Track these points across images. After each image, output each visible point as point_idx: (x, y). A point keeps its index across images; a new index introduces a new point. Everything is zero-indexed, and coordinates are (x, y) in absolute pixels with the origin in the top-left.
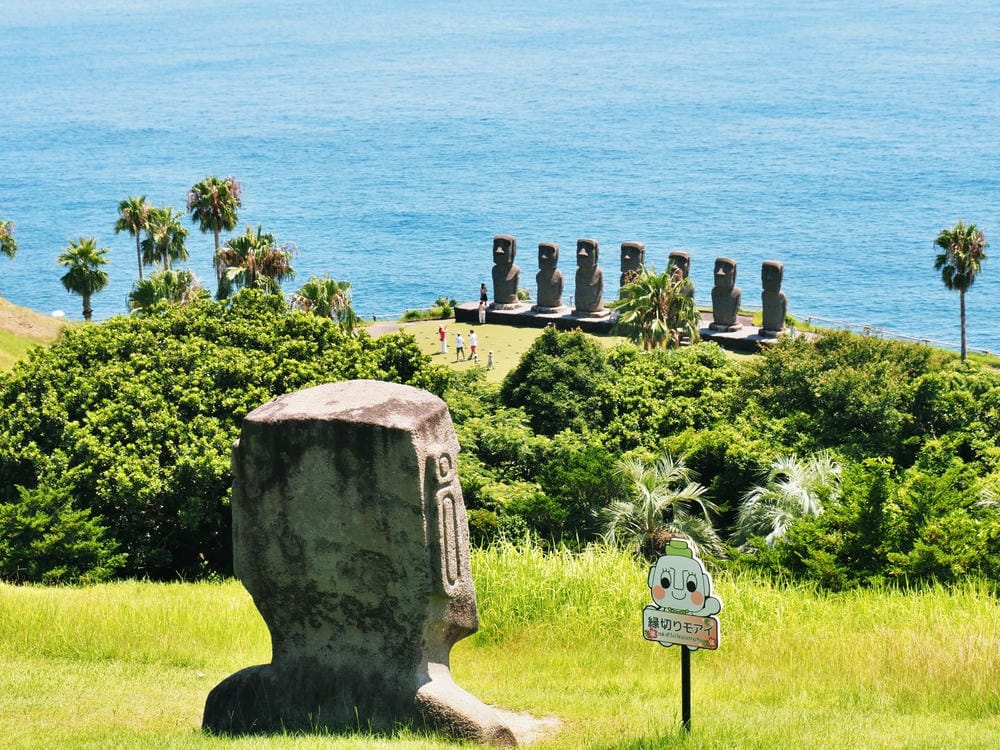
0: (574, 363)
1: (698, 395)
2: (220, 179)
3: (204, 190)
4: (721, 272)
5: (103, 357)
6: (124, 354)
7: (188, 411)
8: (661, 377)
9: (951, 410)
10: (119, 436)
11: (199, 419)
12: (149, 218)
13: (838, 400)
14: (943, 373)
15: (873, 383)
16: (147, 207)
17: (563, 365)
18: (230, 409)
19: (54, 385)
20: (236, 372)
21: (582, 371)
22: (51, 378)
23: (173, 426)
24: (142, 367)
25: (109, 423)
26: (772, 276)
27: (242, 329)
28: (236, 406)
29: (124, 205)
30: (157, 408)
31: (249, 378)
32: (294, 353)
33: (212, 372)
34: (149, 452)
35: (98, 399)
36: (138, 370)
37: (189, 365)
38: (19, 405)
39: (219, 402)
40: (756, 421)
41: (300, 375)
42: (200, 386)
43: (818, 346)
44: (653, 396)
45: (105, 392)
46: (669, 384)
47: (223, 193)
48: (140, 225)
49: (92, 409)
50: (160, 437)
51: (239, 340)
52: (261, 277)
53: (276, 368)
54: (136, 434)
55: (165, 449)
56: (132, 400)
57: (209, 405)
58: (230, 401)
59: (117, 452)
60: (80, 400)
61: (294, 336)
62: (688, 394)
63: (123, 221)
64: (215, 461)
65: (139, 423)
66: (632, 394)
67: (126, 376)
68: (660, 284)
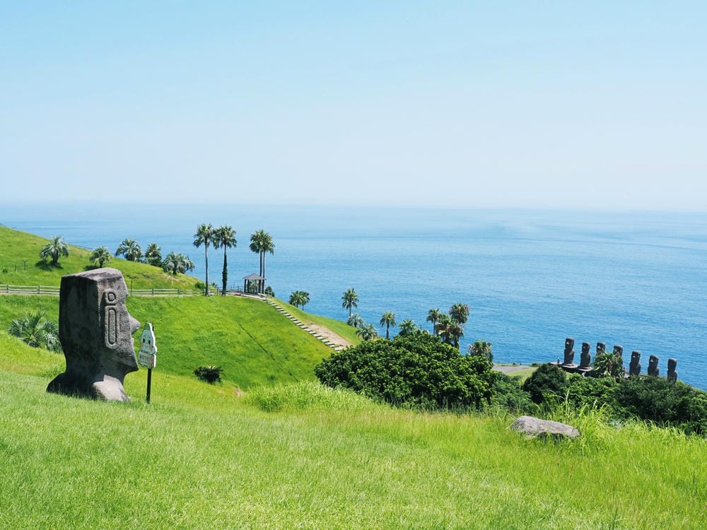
0: (552, 378)
1: (600, 396)
2: (462, 304)
3: (456, 308)
4: (652, 361)
5: (370, 351)
6: (376, 351)
7: (393, 373)
8: (588, 388)
9: (694, 412)
10: (366, 379)
11: (396, 377)
12: (439, 317)
13: (649, 402)
14: (695, 398)
15: (662, 398)
16: (438, 313)
17: (547, 378)
18: (408, 375)
19: (350, 358)
20: (413, 361)
21: (554, 381)
22: (349, 356)
23: (387, 378)
24: (381, 356)
25: (364, 374)
26: (672, 365)
27: (421, 347)
28: (410, 373)
29: (431, 311)
30: (382, 370)
31: (417, 364)
32: (437, 358)
33: (405, 360)
34: (376, 386)
35: (363, 365)
36: (380, 356)
37: (398, 357)
38: (337, 364)
39: (405, 371)
40: (616, 407)
41: (437, 366)
42: (399, 365)
43: (645, 381)
44: (583, 394)
45: (366, 363)
46: (590, 391)
47: (462, 309)
48: (435, 319)
49: (360, 368)
50: (381, 381)
51: (419, 351)
52: (451, 335)
53: (428, 362)
54: (372, 379)
55: (382, 386)
56: (374, 367)
57: (401, 372)
58: (408, 372)
59: (364, 384)
60: (356, 365)
61: (438, 351)
62: (596, 395)
63: (430, 317)
64: (397, 392)
65: (374, 375)
66: (573, 392)
67: (375, 358)
68: (610, 357)
